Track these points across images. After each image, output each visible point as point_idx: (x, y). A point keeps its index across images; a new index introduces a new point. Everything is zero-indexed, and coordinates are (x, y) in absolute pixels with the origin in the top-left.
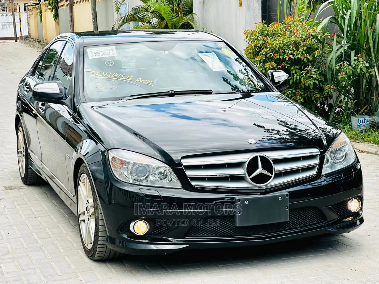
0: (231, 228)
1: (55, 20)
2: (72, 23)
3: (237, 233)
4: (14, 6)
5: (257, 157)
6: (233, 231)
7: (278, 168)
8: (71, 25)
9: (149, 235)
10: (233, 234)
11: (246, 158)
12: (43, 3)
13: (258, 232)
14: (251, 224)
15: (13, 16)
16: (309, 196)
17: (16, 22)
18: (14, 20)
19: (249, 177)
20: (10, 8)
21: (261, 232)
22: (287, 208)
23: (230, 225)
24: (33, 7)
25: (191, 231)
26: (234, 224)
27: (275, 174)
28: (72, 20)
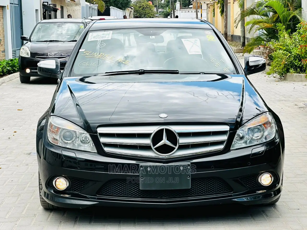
0: (137, 190)
1: (221, 15)
2: (226, 17)
3: (143, 196)
4: (198, 4)
5: (163, 130)
6: (140, 194)
7: (182, 141)
8: (225, 19)
9: (69, 190)
10: (139, 196)
11: (153, 130)
12: (216, 2)
13: (162, 196)
14: (154, 189)
15: (197, 12)
16: (213, 167)
17: (198, 17)
18: (197, 16)
19: (154, 147)
20: (194, 6)
21: (165, 196)
22: (189, 177)
23: (136, 187)
24: (210, 5)
25: (102, 190)
26: (139, 188)
27: (179, 146)
28: (226, 15)
